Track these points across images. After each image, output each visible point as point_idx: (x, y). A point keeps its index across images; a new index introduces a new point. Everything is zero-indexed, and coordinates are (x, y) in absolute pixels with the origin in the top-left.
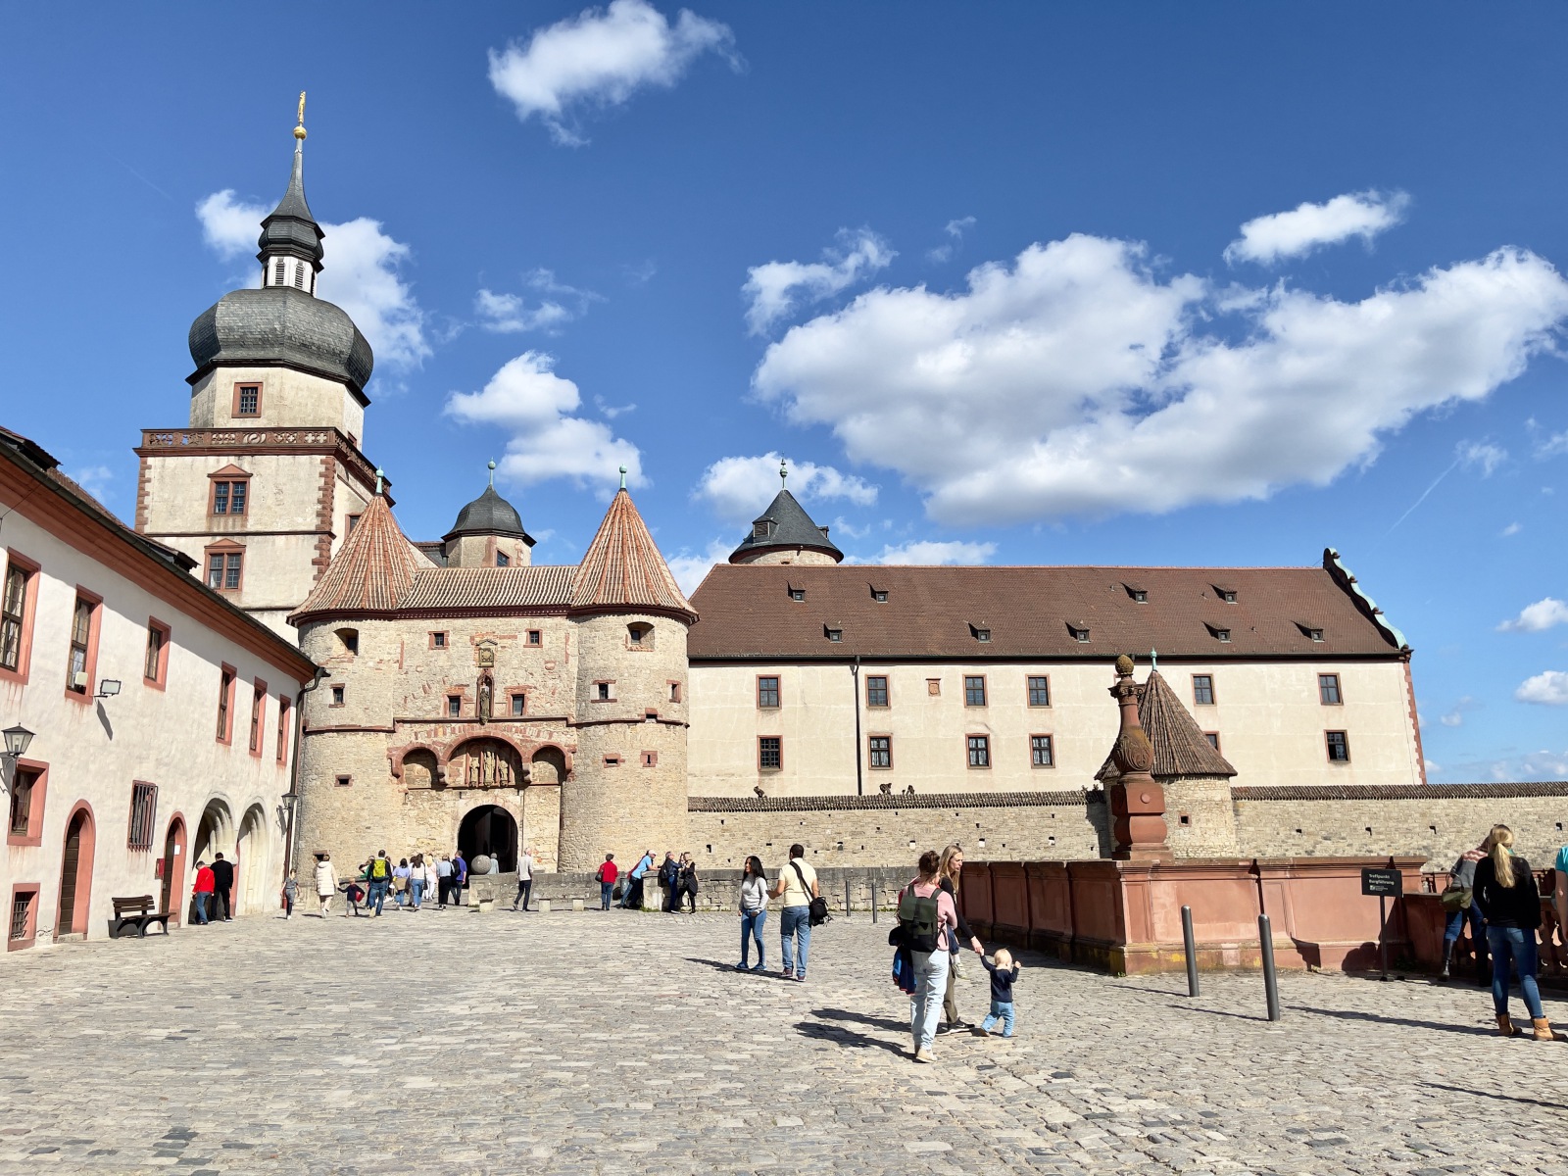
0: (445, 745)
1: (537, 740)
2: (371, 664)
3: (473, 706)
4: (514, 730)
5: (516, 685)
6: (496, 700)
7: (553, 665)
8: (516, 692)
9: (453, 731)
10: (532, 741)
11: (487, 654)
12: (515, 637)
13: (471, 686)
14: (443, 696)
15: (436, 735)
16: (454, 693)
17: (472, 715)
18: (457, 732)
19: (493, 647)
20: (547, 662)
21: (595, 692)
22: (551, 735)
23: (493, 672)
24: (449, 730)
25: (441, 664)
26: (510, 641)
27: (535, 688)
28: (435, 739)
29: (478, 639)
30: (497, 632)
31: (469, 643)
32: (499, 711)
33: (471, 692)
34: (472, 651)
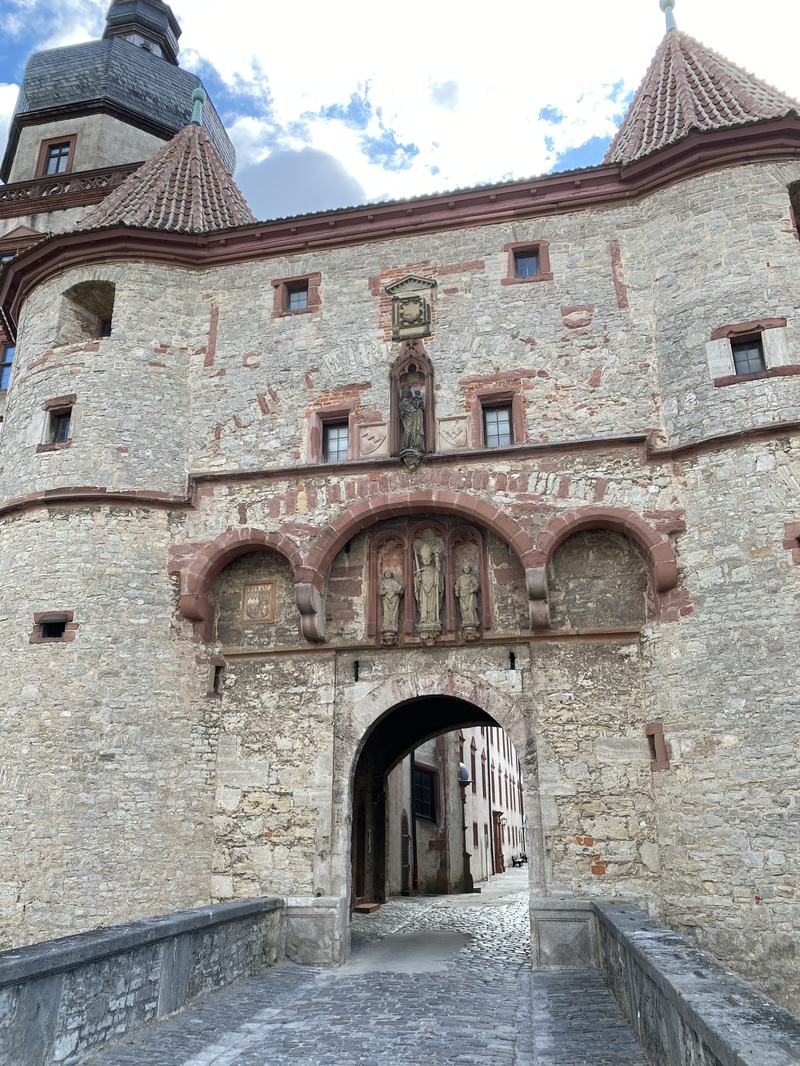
0: (314, 532)
1: (561, 504)
2: (140, 353)
3: (384, 431)
4: (493, 482)
5: (488, 371)
6: (441, 411)
7: (584, 315)
8: (491, 387)
9: (334, 497)
10: (547, 509)
11: (413, 310)
12: (480, 266)
13: (376, 385)
14: (308, 415)
15: (291, 508)
16: (335, 404)
17: (382, 451)
18: (343, 496)
19: (425, 294)
20: (566, 311)
21: (720, 359)
22: (600, 488)
23: (428, 347)
24: (322, 495)
25: (300, 343)
26: (466, 278)
27: (542, 374)
28: (288, 519)
29: (387, 281)
30: (434, 262)
31: (368, 294)
32: (450, 435)
33: (379, 398)
34: (373, 307)
